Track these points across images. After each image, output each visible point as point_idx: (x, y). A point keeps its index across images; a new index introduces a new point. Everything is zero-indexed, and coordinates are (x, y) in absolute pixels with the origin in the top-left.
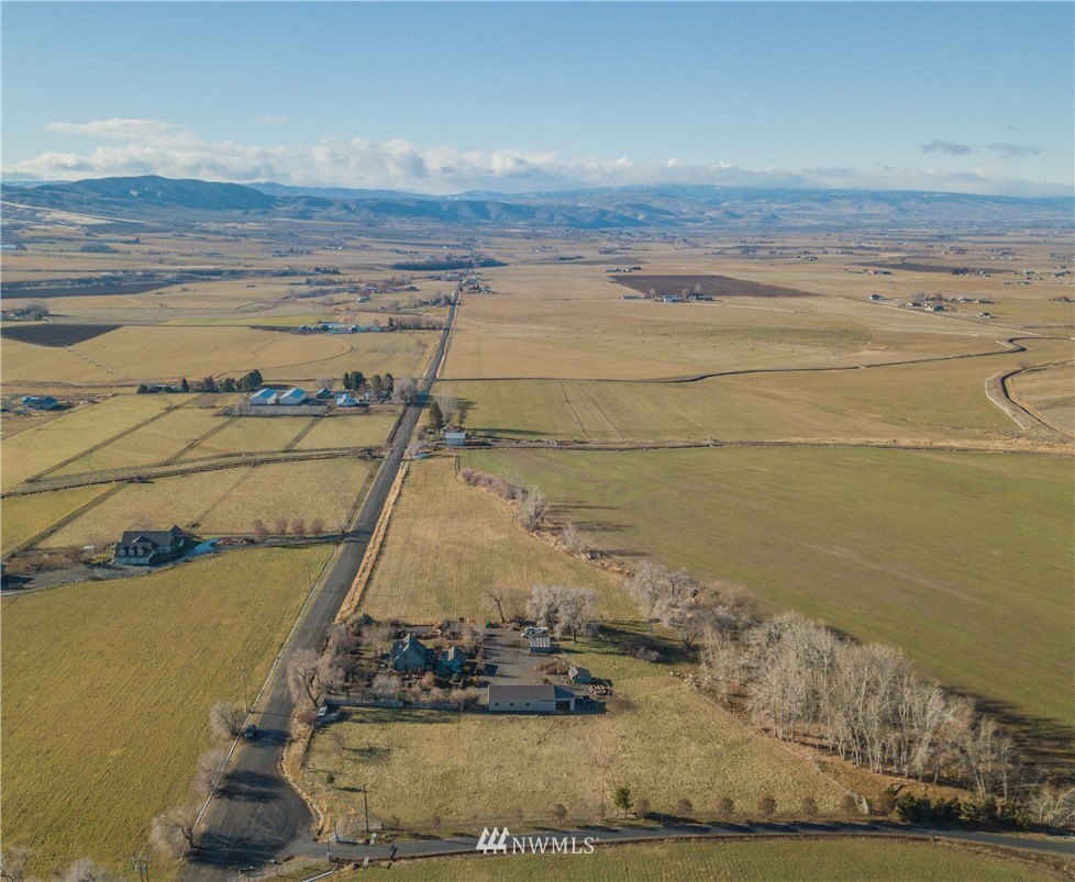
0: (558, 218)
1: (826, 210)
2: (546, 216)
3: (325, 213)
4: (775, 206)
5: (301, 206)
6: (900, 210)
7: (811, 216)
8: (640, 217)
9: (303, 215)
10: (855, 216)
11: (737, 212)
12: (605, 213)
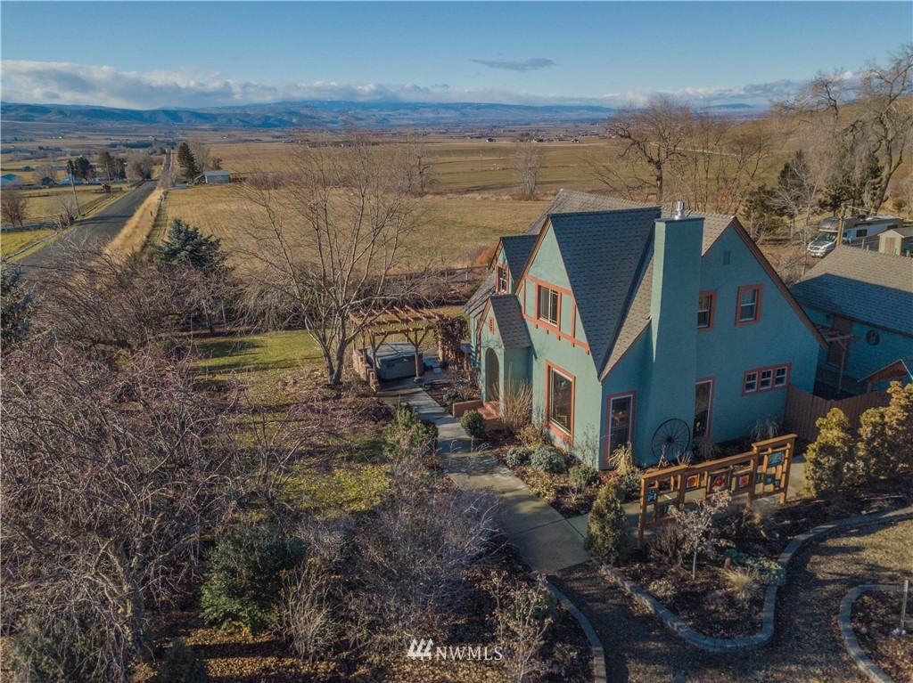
0: (235, 122)
1: (416, 116)
2: (225, 120)
3: (45, 117)
4: (384, 113)
5: (22, 113)
6: (462, 114)
7: (408, 119)
8: (294, 121)
9: (24, 118)
10: (435, 118)
11: (360, 116)
12: (269, 118)
